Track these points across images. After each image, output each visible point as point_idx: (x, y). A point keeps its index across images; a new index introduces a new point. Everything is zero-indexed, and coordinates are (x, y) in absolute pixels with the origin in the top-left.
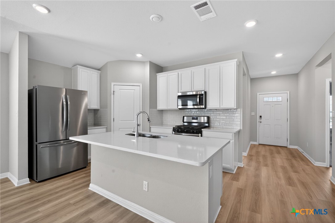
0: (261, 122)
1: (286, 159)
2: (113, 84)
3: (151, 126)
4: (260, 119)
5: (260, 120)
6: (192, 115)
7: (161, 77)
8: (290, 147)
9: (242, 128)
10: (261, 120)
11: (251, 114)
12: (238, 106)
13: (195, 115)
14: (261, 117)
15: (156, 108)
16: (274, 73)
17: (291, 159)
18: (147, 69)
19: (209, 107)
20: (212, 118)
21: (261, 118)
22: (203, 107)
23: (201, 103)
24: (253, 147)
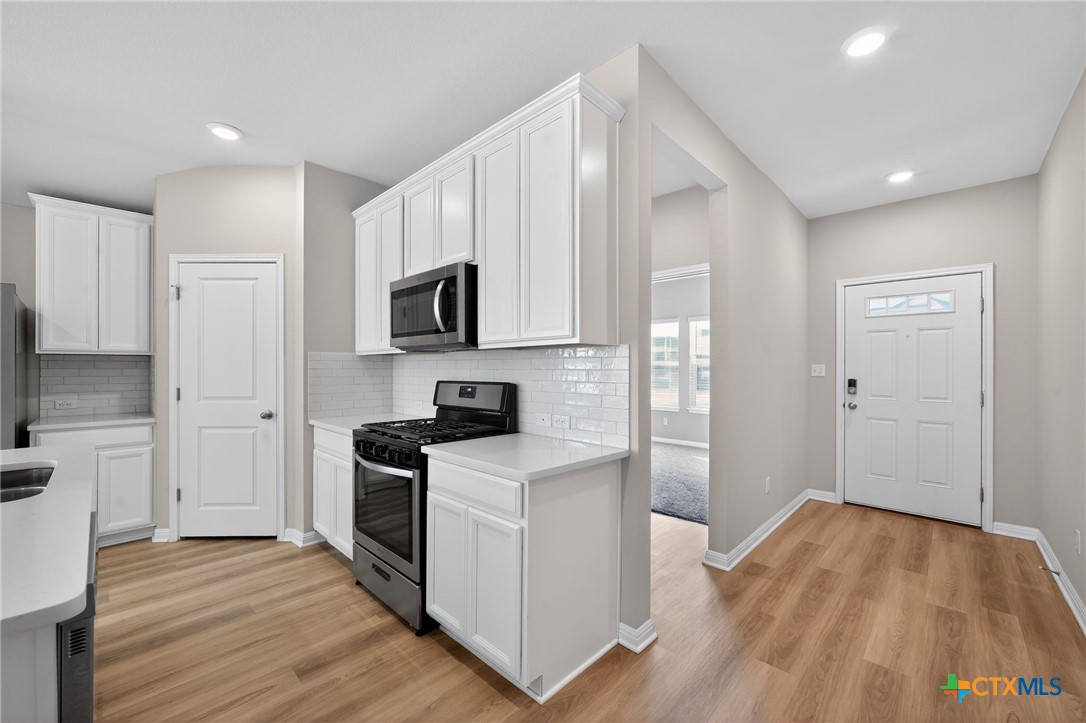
0: (853, 407)
1: (940, 611)
2: (174, 258)
3: (311, 422)
4: (849, 393)
5: (850, 399)
7: (364, 224)
8: (995, 532)
10: (855, 400)
11: (810, 370)
14: (852, 383)
15: (353, 349)
16: (901, 178)
17: (962, 619)
19: (484, 337)
21: (852, 390)
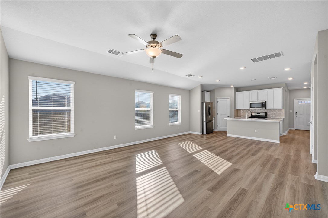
0: (296, 116)
2: (217, 98)
6: (256, 112)
7: (238, 94)
9: (285, 118)
11: (289, 111)
12: (283, 108)
13: (258, 112)
15: (236, 109)
16: (305, 88)
18: (233, 90)
19: (267, 108)
20: (268, 114)
21: (296, 114)
22: (265, 108)
23: (264, 106)
24: (290, 130)
